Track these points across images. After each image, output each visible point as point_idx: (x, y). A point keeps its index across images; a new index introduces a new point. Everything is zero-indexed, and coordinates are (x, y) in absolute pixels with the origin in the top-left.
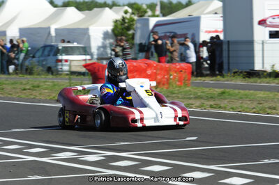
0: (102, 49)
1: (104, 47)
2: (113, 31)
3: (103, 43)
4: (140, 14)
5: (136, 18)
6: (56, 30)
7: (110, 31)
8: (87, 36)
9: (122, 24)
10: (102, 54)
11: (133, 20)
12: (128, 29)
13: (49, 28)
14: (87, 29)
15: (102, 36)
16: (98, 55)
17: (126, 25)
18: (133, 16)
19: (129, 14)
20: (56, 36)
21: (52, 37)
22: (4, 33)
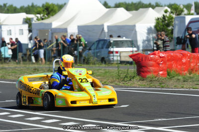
0: (147, 42)
1: (148, 40)
2: (155, 27)
3: (147, 37)
4: (178, 13)
5: (174, 16)
6: (108, 27)
7: (153, 27)
8: (134, 31)
9: (163, 21)
10: (147, 46)
11: (172, 18)
12: (168, 25)
13: (103, 25)
14: (134, 26)
15: (146, 31)
16: (143, 47)
17: (166, 22)
18: (172, 14)
19: (168, 13)
20: (108, 32)
21: (105, 33)
22: (66, 30)
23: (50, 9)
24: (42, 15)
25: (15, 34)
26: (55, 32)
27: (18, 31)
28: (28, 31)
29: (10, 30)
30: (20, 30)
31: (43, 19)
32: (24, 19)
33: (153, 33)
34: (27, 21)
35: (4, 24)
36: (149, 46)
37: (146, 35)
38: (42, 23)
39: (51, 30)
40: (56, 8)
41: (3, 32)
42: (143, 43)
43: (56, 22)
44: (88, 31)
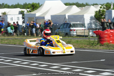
0: (90, 25)
1: (91, 23)
2: (95, 16)
3: (90, 22)
4: (107, 8)
5: (105, 10)
6: (68, 16)
7: (93, 16)
8: (83, 19)
9: (99, 13)
12: (102, 15)
13: (65, 15)
14: (83, 15)
15: (90, 18)
16: (88, 27)
17: (101, 13)
18: (104, 9)
19: (102, 8)
20: (68, 19)
21: (66, 19)
22: (44, 18)
23: (34, 6)
24: (30, 9)
25: (15, 20)
26: (38, 19)
27: (17, 18)
28: (22, 18)
29: (12, 18)
30: (18, 17)
31: (30, 12)
32: (19, 11)
33: (93, 19)
34: (22, 13)
35: (8, 14)
36: (91, 26)
37: (89, 21)
38: (30, 14)
39: (35, 18)
40: (38, 5)
41: (8, 19)
42: (88, 25)
43: (38, 13)
44: (57, 18)
